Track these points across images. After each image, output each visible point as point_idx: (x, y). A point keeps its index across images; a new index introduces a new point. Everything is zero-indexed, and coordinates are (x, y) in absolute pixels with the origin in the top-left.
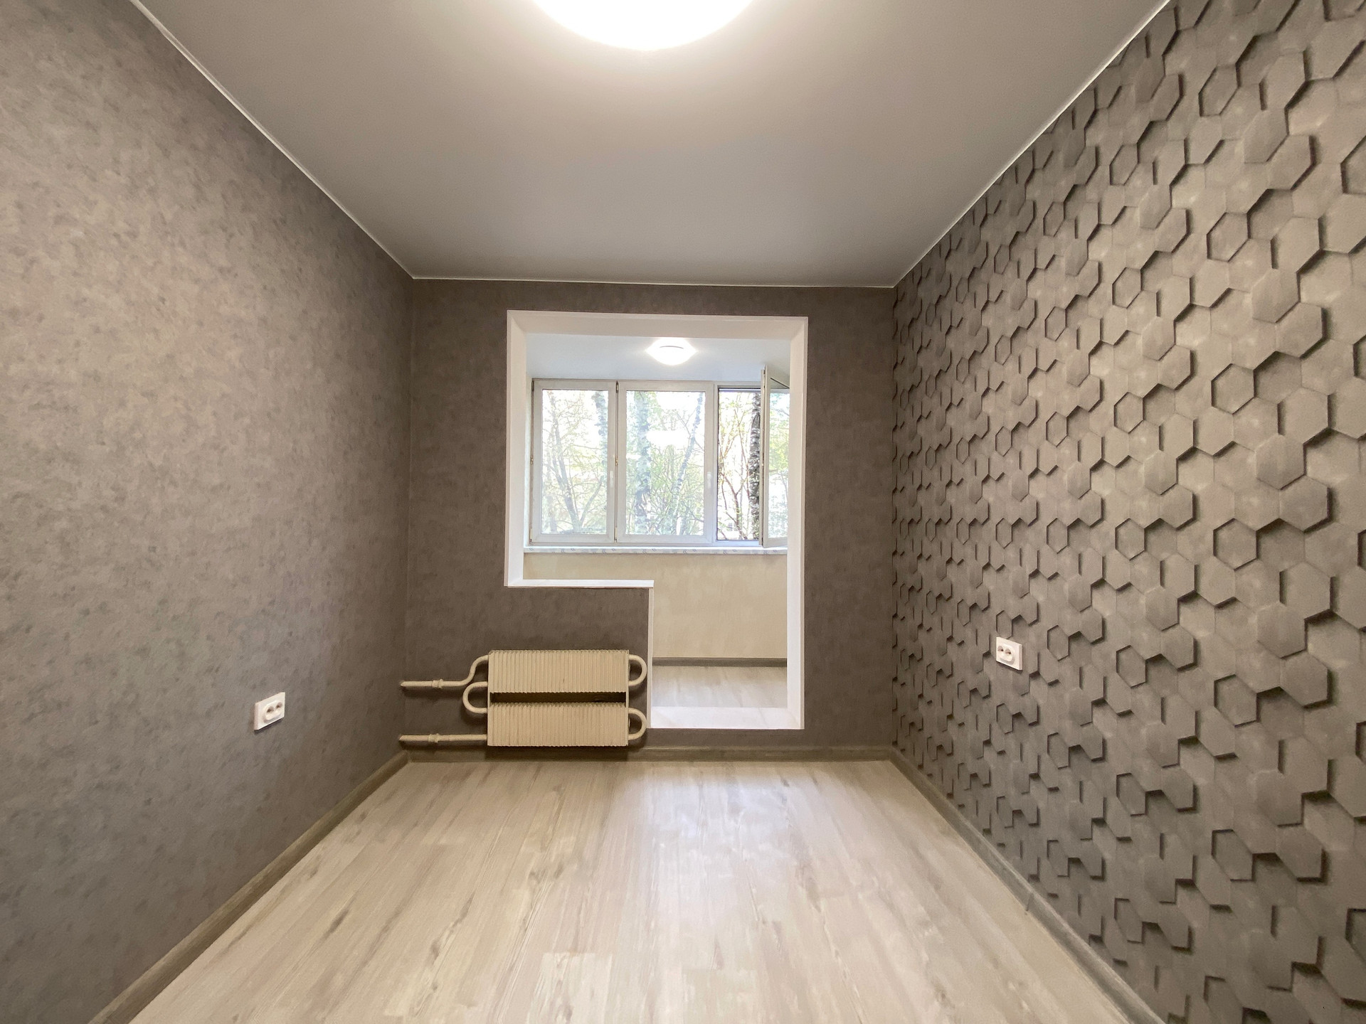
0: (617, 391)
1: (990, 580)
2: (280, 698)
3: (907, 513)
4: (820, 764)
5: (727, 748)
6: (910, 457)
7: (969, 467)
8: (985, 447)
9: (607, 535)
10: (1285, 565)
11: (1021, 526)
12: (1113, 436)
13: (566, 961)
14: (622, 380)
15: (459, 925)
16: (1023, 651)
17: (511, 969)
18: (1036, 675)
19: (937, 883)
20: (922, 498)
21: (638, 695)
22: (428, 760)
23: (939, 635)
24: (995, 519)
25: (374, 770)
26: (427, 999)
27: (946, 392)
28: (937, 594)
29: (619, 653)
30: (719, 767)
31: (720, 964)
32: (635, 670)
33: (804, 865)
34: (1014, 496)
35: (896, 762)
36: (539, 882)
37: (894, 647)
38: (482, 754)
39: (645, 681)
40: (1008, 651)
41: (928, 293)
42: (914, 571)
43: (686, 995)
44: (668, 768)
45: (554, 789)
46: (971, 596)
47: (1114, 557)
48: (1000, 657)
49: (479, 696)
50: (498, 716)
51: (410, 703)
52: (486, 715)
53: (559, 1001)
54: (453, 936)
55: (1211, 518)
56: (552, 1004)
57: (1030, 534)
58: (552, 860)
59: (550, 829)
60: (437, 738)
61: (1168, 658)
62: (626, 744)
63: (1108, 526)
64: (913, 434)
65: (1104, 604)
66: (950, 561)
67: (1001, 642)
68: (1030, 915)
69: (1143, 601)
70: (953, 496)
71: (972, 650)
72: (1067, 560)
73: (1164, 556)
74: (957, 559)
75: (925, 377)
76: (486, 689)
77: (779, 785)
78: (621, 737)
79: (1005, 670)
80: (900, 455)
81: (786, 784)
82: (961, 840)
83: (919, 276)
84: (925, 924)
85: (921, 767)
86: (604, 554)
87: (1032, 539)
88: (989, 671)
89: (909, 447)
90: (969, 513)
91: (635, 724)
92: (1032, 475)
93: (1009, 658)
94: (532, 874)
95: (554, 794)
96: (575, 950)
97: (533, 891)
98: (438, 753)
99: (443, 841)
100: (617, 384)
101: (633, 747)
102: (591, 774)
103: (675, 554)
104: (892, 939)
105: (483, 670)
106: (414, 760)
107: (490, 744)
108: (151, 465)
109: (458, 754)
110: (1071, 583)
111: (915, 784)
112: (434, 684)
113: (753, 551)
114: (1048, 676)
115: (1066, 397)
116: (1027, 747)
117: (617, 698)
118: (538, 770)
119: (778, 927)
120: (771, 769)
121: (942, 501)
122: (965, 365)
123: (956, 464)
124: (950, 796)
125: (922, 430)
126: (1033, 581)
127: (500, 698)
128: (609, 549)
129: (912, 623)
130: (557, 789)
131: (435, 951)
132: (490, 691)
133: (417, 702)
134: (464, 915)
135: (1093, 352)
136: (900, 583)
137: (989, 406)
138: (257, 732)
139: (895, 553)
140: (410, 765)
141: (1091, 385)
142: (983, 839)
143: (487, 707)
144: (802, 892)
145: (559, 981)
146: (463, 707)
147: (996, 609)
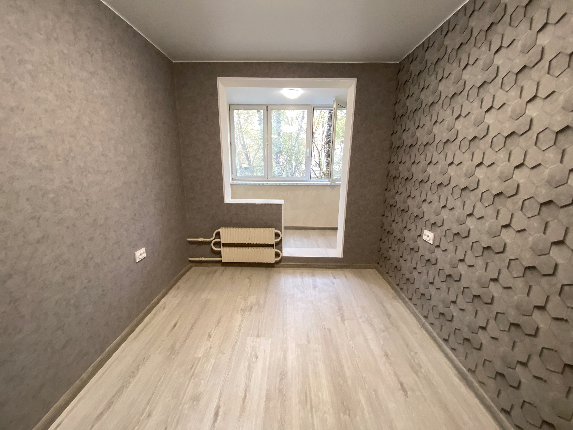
0: (267, 110)
1: (425, 207)
2: (143, 250)
3: (393, 173)
4: (348, 270)
5: (312, 264)
6: (398, 148)
7: (423, 157)
8: (432, 148)
9: (264, 177)
10: (549, 219)
11: (442, 186)
12: (489, 152)
13: (255, 340)
14: (270, 105)
15: (217, 327)
16: (434, 237)
17: (236, 342)
18: (438, 246)
19: (389, 316)
20: (401, 167)
21: (278, 245)
22: (200, 266)
23: (401, 225)
24: (431, 181)
25: (181, 271)
26: (209, 351)
27: (417, 120)
28: (402, 209)
29: (270, 229)
30: (309, 271)
31: (309, 342)
32: (277, 235)
33: (340, 309)
34: (441, 172)
36: (244, 312)
37: (381, 228)
38: (220, 265)
39: (281, 240)
40: (428, 236)
41: (415, 68)
42: (394, 198)
43: (297, 352)
44: (290, 270)
45: (248, 278)
46: (416, 212)
47: (479, 205)
48: (425, 238)
49: (217, 244)
50: (225, 251)
51: (191, 246)
52: (220, 251)
53: (253, 353)
54: (215, 331)
55: (523, 195)
56: (251, 354)
57: (445, 189)
58: (248, 304)
59: (247, 293)
60: (203, 259)
61: (493, 248)
62: (274, 262)
63: (479, 192)
64: (400, 138)
65: (471, 223)
66: (409, 196)
67: (426, 232)
68: (422, 329)
69: (487, 224)
70: (414, 168)
71: (413, 233)
72: (459, 203)
73: (500, 207)
74: (412, 196)
75: (409, 111)
76: (220, 241)
77: (332, 278)
78: (272, 259)
79: (426, 243)
80: (393, 147)
81: (335, 278)
82: (400, 301)
83: (412, 58)
84: (383, 331)
85: (387, 273)
86: (263, 185)
87: (445, 192)
88: (419, 242)
89: (398, 144)
90: (421, 177)
91: (277, 255)
92: (450, 164)
93: (428, 239)
94: (241, 309)
95: (248, 280)
96: (258, 336)
97: (242, 316)
98: (204, 264)
99: (208, 297)
100: (267, 106)
101: (277, 263)
102: (261, 273)
103: (293, 185)
104: (370, 336)
105: (218, 234)
106: (195, 266)
107: (223, 261)
108: (80, 166)
109: (211, 264)
110: (459, 212)
111: (385, 279)
112: (200, 240)
113: (326, 184)
114: (443, 247)
115: (471, 131)
116: (430, 272)
117: (271, 246)
118: (241, 271)
119: (329, 330)
120: (329, 271)
121: (409, 170)
122: (427, 108)
123: (418, 154)
124: (398, 285)
125: (404, 136)
126: (442, 209)
127: (225, 245)
128: (265, 183)
129: (391, 219)
130: (249, 278)
131: (210, 336)
132: (222, 242)
133: (194, 246)
134: (218, 324)
135: (487, 111)
136: (387, 202)
137: (436, 130)
138: (137, 263)
139: (386, 190)
140: (193, 268)
141: (483, 126)
142: (409, 302)
143: (221, 248)
144: (339, 318)
145: (253, 347)
146: (212, 248)
147: (426, 218)
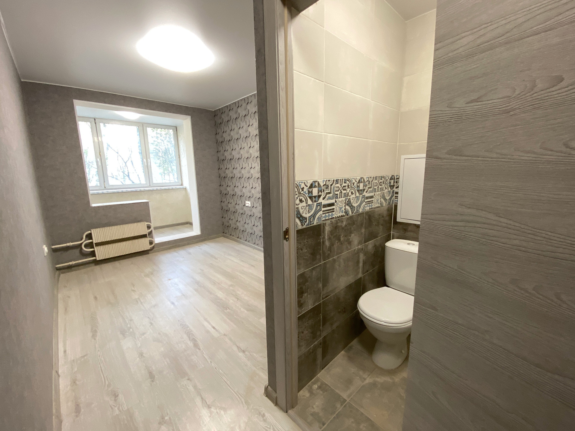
0: (95, 123)
1: (244, 190)
3: (223, 175)
6: (223, 161)
7: (238, 165)
8: (241, 161)
9: (101, 186)
13: (169, 281)
15: (135, 287)
16: (251, 203)
18: (253, 207)
20: (227, 171)
21: (150, 234)
22: (69, 272)
23: (233, 204)
24: (244, 177)
27: (231, 145)
28: (232, 194)
29: (142, 223)
31: (203, 270)
32: (149, 227)
34: (248, 172)
35: (224, 237)
36: (148, 276)
37: (222, 209)
38: (93, 264)
39: (152, 230)
40: (248, 203)
41: (225, 118)
42: (226, 189)
46: (240, 194)
48: (247, 205)
49: (89, 245)
50: (99, 250)
51: (55, 254)
52: (94, 251)
57: (251, 180)
58: (147, 273)
60: (72, 263)
62: (149, 249)
64: (223, 154)
66: (235, 187)
70: (235, 171)
71: (241, 205)
72: (257, 185)
75: (225, 141)
76: (92, 242)
78: (148, 247)
79: (248, 207)
80: (220, 159)
83: (221, 111)
85: (231, 235)
86: (103, 193)
88: (245, 208)
89: (222, 158)
90: (239, 175)
91: (151, 243)
92: (251, 168)
94: (145, 276)
95: (132, 265)
98: (73, 268)
100: (95, 120)
101: (151, 249)
105: (89, 236)
106: (63, 273)
107: (98, 259)
109: (83, 266)
111: (230, 239)
112: (68, 244)
114: (255, 206)
116: (252, 221)
117: (144, 236)
118: (120, 263)
121: (232, 172)
122: (235, 140)
123: (235, 164)
124: (238, 237)
125: (225, 154)
126: (251, 189)
127: (98, 244)
128: (105, 191)
129: (226, 202)
132: (94, 242)
136: (222, 193)
137: (242, 152)
139: (221, 185)
142: (246, 242)
143: (93, 248)
146: (82, 250)
147: (245, 195)
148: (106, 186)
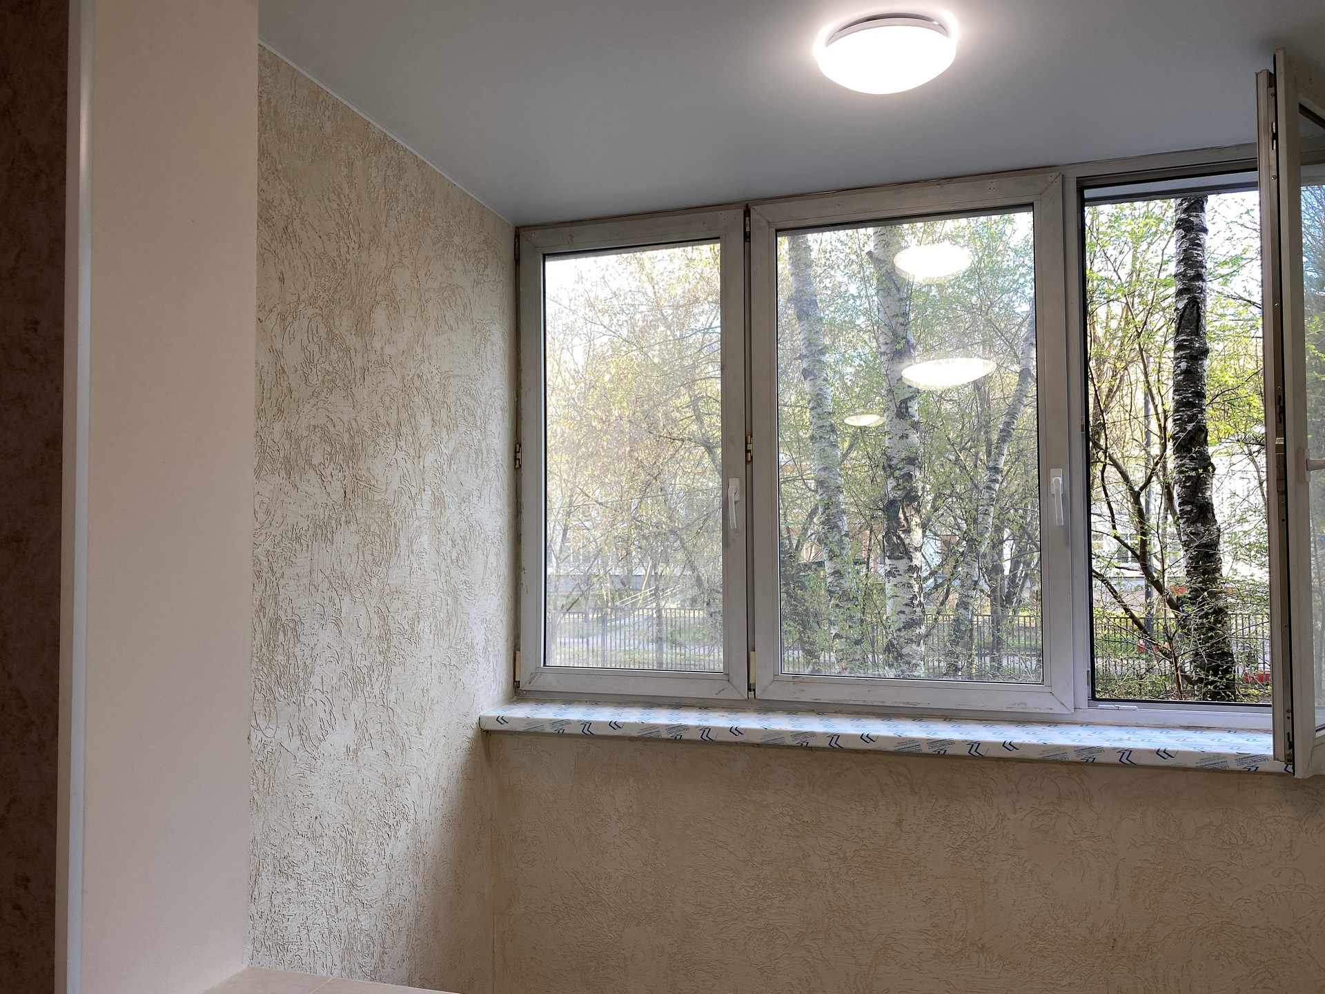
0: (747, 237)
14: (762, 203)
86: (708, 741)
103: (940, 756)
128: (722, 724)
148: (762, 679)
